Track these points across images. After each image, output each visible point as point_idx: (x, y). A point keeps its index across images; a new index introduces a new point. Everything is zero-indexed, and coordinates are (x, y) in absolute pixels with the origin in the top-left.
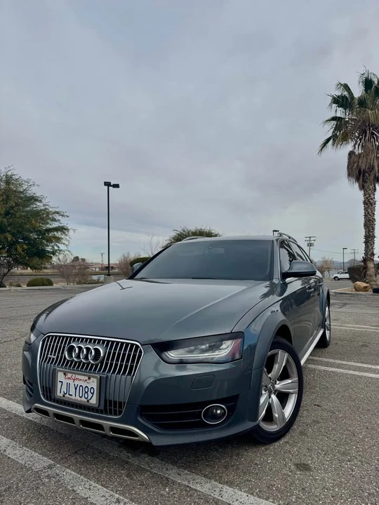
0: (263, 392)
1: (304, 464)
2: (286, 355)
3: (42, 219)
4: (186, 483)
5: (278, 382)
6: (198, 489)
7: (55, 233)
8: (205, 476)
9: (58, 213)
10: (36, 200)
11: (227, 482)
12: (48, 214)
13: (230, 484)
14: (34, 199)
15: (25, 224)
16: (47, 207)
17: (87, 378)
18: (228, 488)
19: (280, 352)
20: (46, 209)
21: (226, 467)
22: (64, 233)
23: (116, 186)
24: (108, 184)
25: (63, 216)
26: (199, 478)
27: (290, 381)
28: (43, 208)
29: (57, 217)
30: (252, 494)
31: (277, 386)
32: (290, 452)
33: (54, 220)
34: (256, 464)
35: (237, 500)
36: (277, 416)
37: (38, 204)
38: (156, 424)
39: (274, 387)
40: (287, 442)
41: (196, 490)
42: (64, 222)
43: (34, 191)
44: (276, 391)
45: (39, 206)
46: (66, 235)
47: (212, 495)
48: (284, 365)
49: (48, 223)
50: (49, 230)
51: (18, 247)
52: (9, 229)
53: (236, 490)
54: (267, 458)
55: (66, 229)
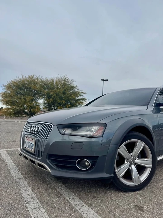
0: (126, 162)
1: (141, 207)
2: (143, 144)
3: (76, 95)
4: (68, 199)
5: (137, 159)
6: (71, 203)
7: (82, 101)
8: (80, 198)
9: (82, 92)
10: (74, 88)
11: (89, 204)
12: (79, 93)
13: (89, 205)
14: (74, 87)
15: (70, 97)
16: (78, 90)
17: (31, 139)
18: (87, 206)
19: (139, 141)
20: (78, 91)
21: (94, 197)
22: (85, 101)
23: (107, 80)
24: (103, 80)
25: (84, 94)
26: (76, 198)
27: (146, 160)
28: (77, 91)
29: (82, 94)
30: (97, 213)
31: (136, 161)
32: (137, 199)
33: (81, 95)
34: (112, 200)
35: (87, 213)
36: (134, 177)
37: (76, 89)
38: (55, 165)
39: (134, 161)
40: (139, 194)
41: (70, 203)
42: (84, 96)
43: (74, 84)
44: (136, 163)
45: (76, 90)
46: (86, 102)
47: (76, 207)
48: (141, 149)
49: (78, 97)
50: (79, 100)
51: (67, 106)
52: (64, 98)
53: (90, 209)
54: (121, 198)
55: (85, 99)
